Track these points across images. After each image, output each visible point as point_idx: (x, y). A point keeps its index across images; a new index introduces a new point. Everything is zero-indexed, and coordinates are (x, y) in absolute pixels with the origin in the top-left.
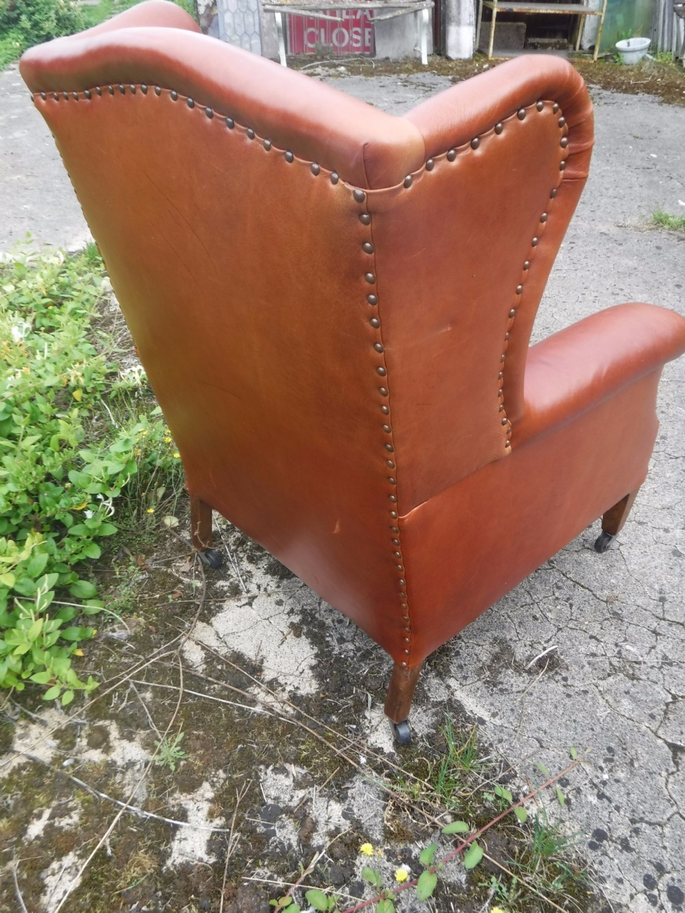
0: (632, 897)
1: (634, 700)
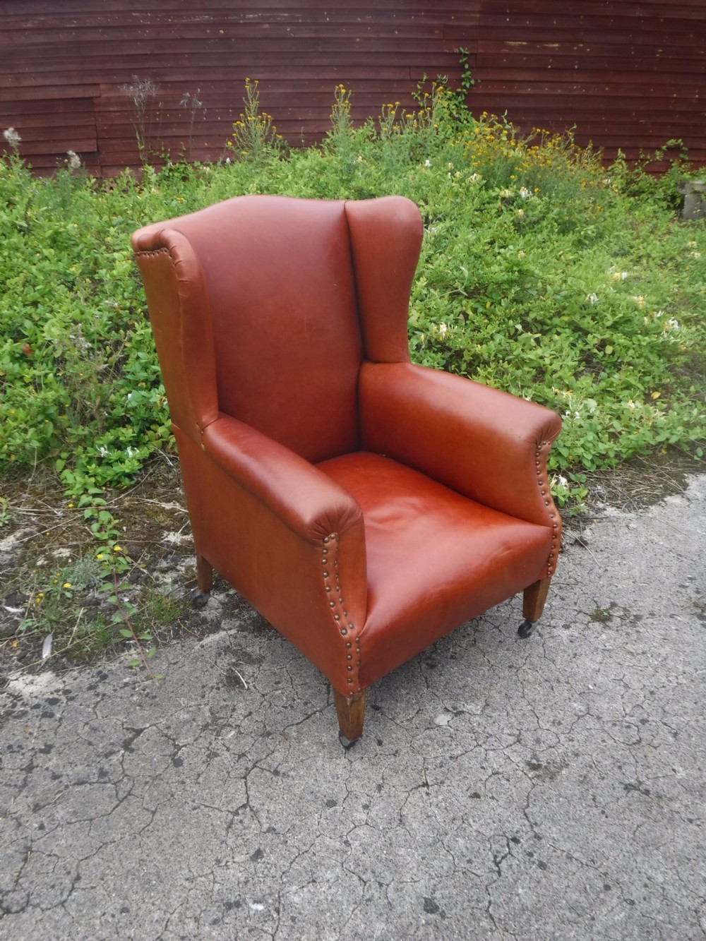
0: (64, 682)
1: (186, 722)
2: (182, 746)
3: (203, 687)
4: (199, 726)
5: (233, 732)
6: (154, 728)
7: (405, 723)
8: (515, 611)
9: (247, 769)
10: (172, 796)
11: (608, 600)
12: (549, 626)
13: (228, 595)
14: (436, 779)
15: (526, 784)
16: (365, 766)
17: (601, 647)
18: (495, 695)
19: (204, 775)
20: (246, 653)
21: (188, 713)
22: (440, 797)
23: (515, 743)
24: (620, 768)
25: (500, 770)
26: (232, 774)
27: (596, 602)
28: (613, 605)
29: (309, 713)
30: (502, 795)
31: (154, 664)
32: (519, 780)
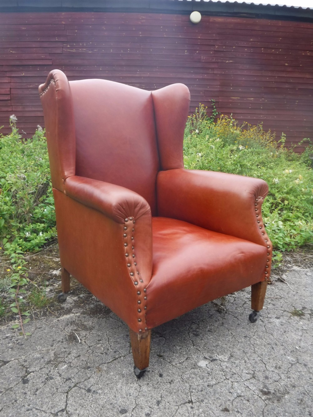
1: (37, 359)
2: (31, 372)
3: (54, 341)
4: (45, 361)
5: (66, 366)
6: (17, 361)
7: (178, 365)
8: (247, 310)
9: (70, 387)
10: (16, 401)
11: (301, 306)
12: (267, 317)
13: (79, 297)
14: (198, 399)
15: (261, 403)
16: (149, 389)
17: (300, 328)
18: (236, 351)
19: (41, 390)
20: (83, 325)
21: (40, 354)
22: (201, 410)
23: (251, 378)
25: (242, 394)
26: (60, 390)
27: (293, 306)
28: (304, 308)
29: (117, 357)
30: (245, 410)
31: (27, 328)
32: (256, 401)
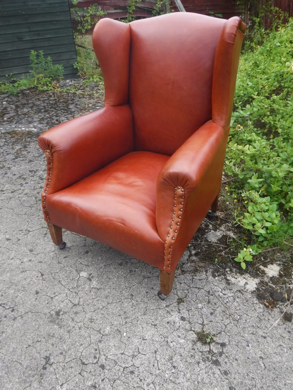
7: (79, 262)
11: (226, 341)
12: (179, 310)
14: (46, 278)
17: (169, 340)
22: (35, 281)
23: (73, 304)
24: (61, 353)
25: (54, 300)
27: (219, 333)
30: (38, 302)
32: (49, 308)
